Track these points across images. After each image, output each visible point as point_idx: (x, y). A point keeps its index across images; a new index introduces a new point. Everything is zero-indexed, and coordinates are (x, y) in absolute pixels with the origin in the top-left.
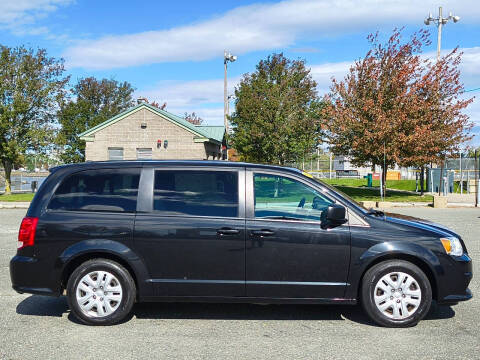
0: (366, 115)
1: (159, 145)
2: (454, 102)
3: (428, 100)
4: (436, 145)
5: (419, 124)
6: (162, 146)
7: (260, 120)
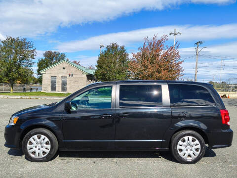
0: (144, 66)
1: (70, 76)
2: (177, 62)
3: (167, 61)
4: (170, 77)
5: (164, 70)
6: (71, 76)
7: (104, 67)
